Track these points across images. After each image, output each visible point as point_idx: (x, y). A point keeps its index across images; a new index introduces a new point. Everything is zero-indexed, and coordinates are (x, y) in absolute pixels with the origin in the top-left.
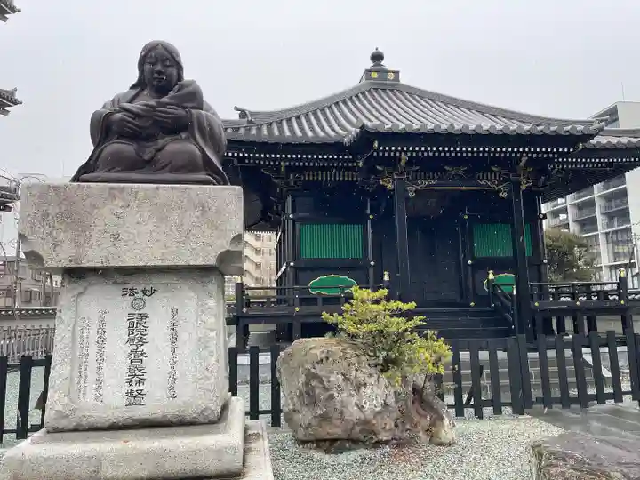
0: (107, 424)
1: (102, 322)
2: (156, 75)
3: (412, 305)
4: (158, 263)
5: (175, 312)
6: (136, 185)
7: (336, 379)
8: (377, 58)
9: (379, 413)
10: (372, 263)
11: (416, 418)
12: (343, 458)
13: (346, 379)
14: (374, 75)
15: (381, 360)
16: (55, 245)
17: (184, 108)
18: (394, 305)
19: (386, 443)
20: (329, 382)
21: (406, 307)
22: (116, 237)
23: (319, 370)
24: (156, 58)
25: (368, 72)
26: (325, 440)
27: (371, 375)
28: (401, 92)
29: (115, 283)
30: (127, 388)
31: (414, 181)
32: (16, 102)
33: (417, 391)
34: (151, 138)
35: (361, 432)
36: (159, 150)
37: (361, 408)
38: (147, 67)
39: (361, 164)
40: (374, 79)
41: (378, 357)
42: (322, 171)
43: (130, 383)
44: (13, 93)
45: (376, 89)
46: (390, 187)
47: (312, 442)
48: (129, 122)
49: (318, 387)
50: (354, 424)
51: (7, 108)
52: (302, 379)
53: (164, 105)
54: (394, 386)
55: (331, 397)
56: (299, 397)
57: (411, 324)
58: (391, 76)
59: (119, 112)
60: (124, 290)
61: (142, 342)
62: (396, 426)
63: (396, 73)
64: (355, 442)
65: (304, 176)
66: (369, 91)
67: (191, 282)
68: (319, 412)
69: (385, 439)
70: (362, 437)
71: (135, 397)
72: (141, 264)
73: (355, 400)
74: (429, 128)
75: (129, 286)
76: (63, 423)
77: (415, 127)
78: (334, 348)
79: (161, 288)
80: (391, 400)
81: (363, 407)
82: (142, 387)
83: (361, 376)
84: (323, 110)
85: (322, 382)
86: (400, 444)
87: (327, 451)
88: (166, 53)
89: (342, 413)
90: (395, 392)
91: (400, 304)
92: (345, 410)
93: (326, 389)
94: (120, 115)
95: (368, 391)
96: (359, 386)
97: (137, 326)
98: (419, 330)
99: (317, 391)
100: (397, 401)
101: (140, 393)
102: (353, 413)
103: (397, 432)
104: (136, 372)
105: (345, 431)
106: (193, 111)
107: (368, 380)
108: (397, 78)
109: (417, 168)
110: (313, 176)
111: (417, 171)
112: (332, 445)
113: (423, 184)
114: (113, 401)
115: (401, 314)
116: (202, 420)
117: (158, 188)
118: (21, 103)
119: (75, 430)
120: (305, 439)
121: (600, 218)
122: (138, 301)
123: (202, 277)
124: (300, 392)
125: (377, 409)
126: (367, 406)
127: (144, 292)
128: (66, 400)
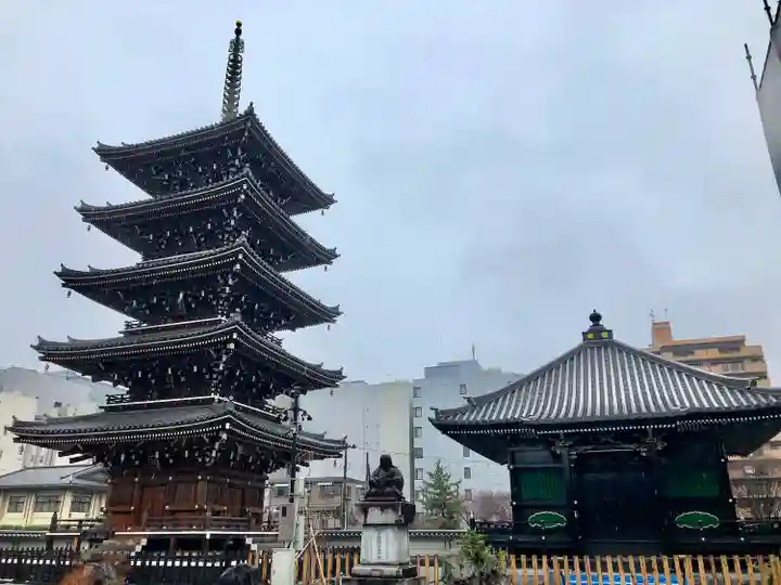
8: (595, 318)
14: (591, 336)
25: (585, 334)
40: (591, 339)
45: (592, 349)
63: (610, 332)
71: (379, 557)
108: (610, 336)
114: (374, 559)
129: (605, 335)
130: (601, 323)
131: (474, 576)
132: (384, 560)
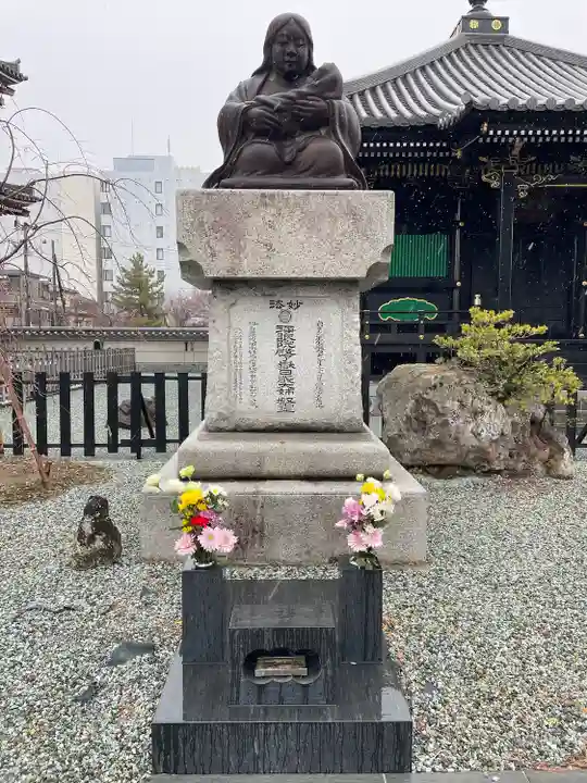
0: (262, 427)
1: (253, 332)
2: (287, 58)
3: (543, 329)
4: (310, 275)
5: (320, 325)
6: (286, 191)
7: (452, 405)
9: (496, 441)
10: (458, 284)
11: (534, 450)
12: (455, 483)
13: (462, 406)
14: (474, 24)
15: (501, 388)
16: (213, 255)
17: (325, 99)
18: (519, 329)
19: (499, 472)
20: (443, 408)
21: (535, 331)
22: (269, 247)
23: (431, 395)
24: (288, 37)
26: (434, 466)
27: (489, 403)
28: (510, 49)
29: (264, 295)
30: (278, 396)
31: (526, 177)
32: (20, 78)
33: (535, 423)
34: (290, 135)
35: (474, 459)
36: (300, 150)
37: (477, 435)
38: (277, 48)
39: (459, 154)
40: (473, 30)
41: (496, 385)
42: (401, 164)
43: (281, 391)
44: (16, 65)
45: (475, 45)
46: (495, 184)
47: (419, 467)
48: (267, 117)
49: (431, 413)
50: (469, 451)
51: (11, 86)
52: (411, 404)
53: (303, 96)
54: (512, 416)
55: (446, 423)
56: (405, 423)
57: (540, 350)
58: (496, 25)
59: (255, 106)
60: (272, 302)
61: (290, 353)
62: (511, 455)
63: (505, 20)
64: (465, 469)
65: (379, 171)
66: (466, 48)
67: (336, 295)
68: (432, 437)
69: (497, 468)
70: (473, 464)
71: (286, 404)
72: (294, 275)
73: (470, 427)
74: (540, 102)
75: (276, 299)
76: (223, 424)
77: (521, 102)
78: (448, 374)
79: (306, 301)
80: (508, 430)
81: (480, 434)
82: (291, 395)
83: (478, 404)
84: (404, 78)
85: (436, 408)
86: (513, 474)
87: (437, 476)
88: (299, 29)
89: (457, 439)
90: (513, 423)
91: (528, 327)
92: (460, 435)
93: (439, 414)
94: (257, 110)
95: (486, 420)
96: (476, 413)
97: (285, 338)
98: (549, 357)
99: (430, 417)
100: (513, 431)
101: (290, 401)
102: (469, 440)
103: (511, 463)
104: (286, 382)
105: (459, 456)
106: (335, 102)
107: (487, 408)
108: (505, 28)
109: (533, 158)
110: (390, 170)
111: (531, 162)
112: (441, 470)
113: (540, 180)
114: (266, 407)
115: (525, 339)
116: (347, 428)
117: (308, 194)
118: (26, 79)
119: (235, 430)
120: (410, 463)
122: (284, 314)
123: (347, 290)
124: (408, 418)
125: (494, 438)
126: (483, 434)
127: (291, 306)
128: (226, 403)
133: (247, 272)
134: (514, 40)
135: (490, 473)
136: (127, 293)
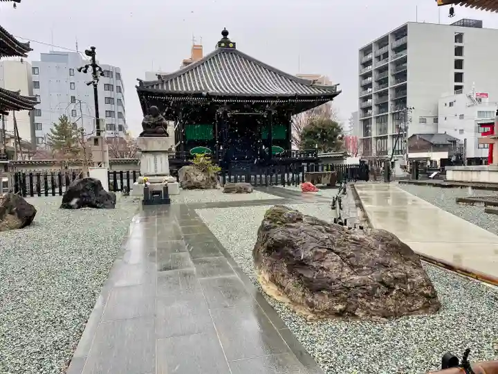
0: (152, 175)
1: (150, 159)
8: (225, 33)
10: (217, 142)
11: (211, 183)
13: (194, 174)
14: (223, 45)
20: (190, 174)
23: (187, 172)
25: (220, 43)
27: (200, 173)
28: (235, 55)
37: (197, 180)
40: (223, 47)
41: (201, 169)
50: (196, 183)
52: (184, 174)
54: (206, 176)
61: (156, 163)
62: (206, 184)
63: (234, 44)
64: (196, 187)
68: (188, 181)
78: (191, 168)
80: (205, 179)
83: (197, 173)
89: (193, 181)
93: (189, 176)
95: (199, 176)
97: (155, 160)
101: (157, 170)
103: (206, 186)
104: (156, 168)
105: (194, 185)
108: (234, 47)
113: (234, 112)
114: (153, 172)
121: (390, 103)
123: (166, 153)
124: (184, 177)
126: (199, 180)
127: (156, 155)
129: (231, 45)
130: (228, 37)
131: (203, 180)
132: (158, 173)
133: (149, 150)
134: (237, 51)
135: (202, 188)
136: (58, 139)
